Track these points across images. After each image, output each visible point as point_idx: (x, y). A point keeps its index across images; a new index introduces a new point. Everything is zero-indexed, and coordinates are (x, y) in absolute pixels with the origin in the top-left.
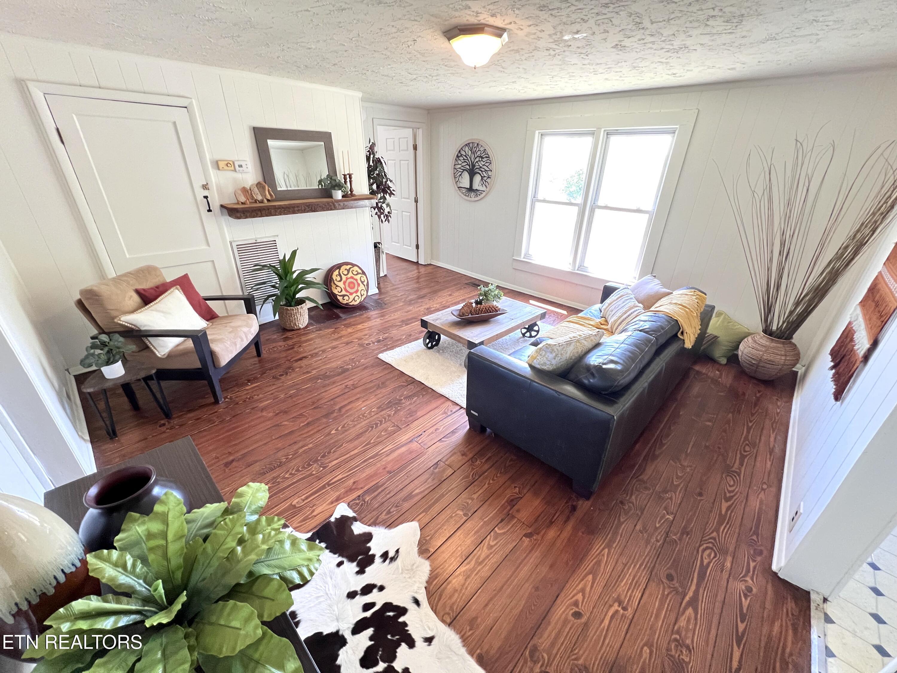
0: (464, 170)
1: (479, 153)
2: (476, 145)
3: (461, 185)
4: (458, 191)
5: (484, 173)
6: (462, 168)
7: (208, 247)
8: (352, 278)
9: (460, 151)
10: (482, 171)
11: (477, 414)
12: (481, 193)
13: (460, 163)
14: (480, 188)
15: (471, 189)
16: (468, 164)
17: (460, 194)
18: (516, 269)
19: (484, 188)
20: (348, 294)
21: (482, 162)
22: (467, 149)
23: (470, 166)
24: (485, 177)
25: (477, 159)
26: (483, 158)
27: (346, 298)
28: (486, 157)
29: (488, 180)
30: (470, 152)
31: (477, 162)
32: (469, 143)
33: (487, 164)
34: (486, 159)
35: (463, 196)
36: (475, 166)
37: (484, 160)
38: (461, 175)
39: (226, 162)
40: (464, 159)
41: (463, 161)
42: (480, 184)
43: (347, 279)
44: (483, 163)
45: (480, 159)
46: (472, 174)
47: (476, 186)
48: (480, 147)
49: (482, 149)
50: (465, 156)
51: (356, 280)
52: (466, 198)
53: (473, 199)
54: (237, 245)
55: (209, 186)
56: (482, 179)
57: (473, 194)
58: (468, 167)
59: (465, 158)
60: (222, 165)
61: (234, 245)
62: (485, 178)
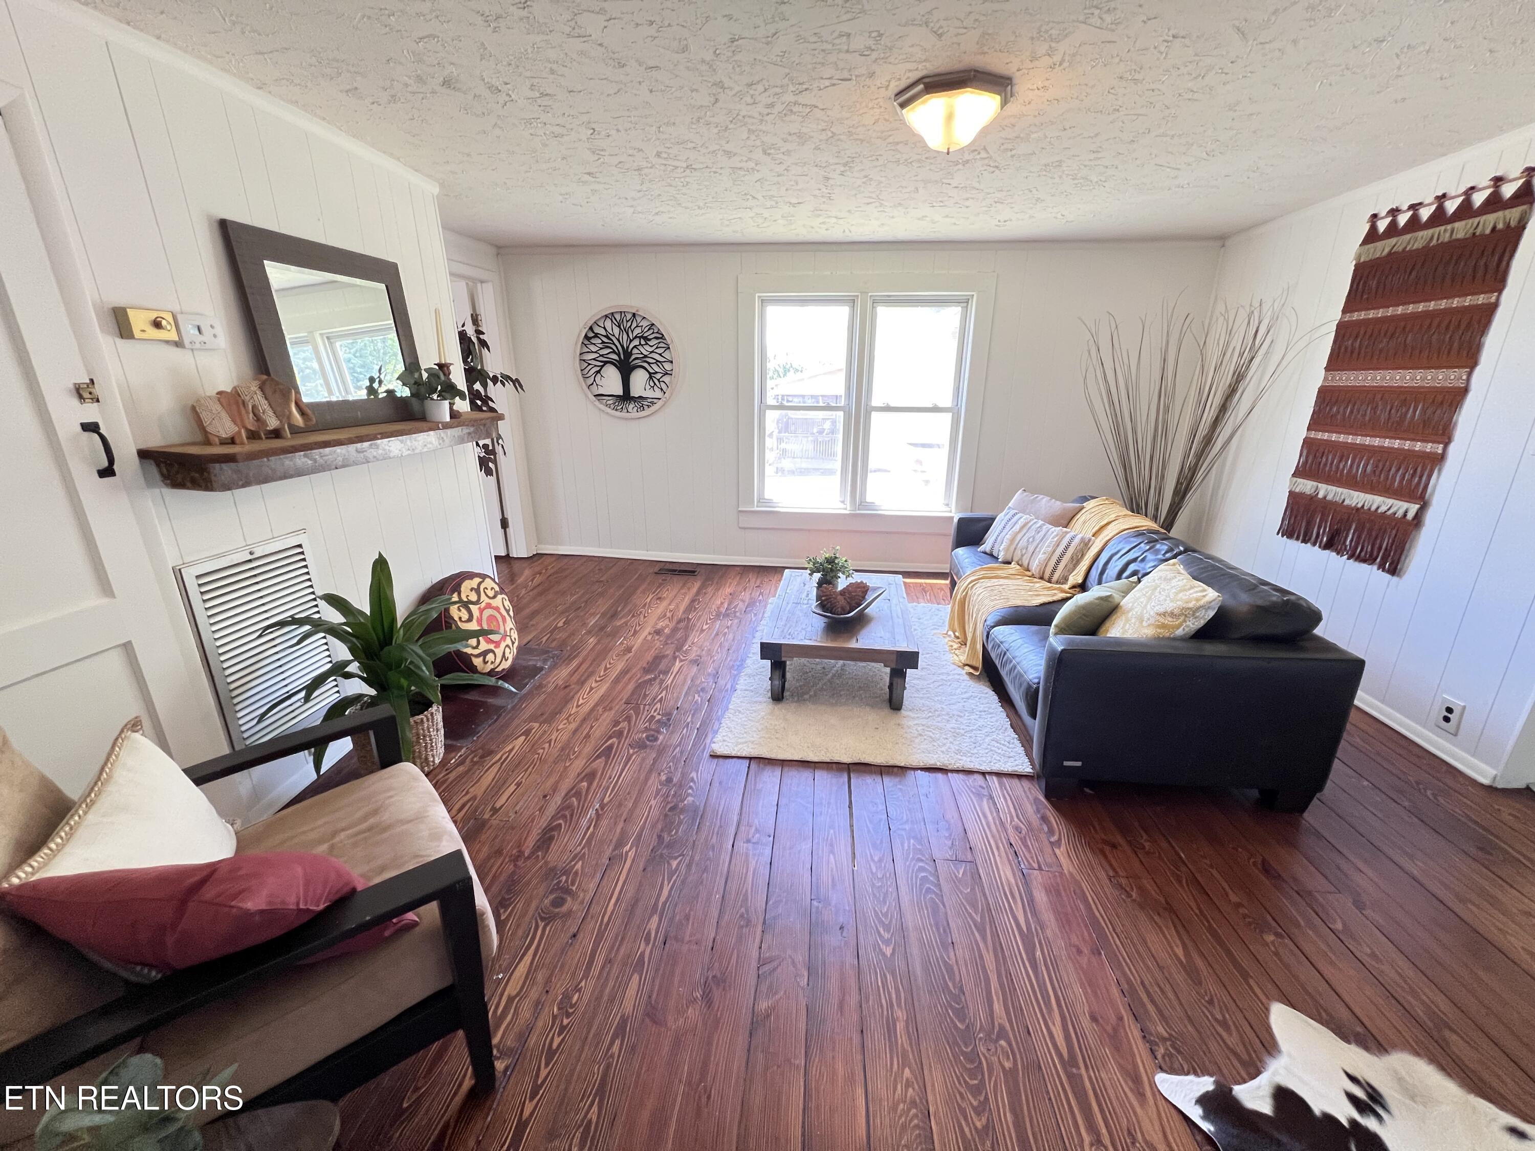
0: (606, 363)
1: (638, 331)
2: (629, 316)
3: (601, 391)
4: (597, 403)
5: (654, 366)
6: (601, 359)
7: (105, 601)
8: (489, 606)
9: (591, 328)
10: (649, 363)
11: (1079, 764)
12: (653, 403)
13: (594, 348)
14: (649, 394)
15: (626, 397)
16: (614, 352)
17: (602, 407)
18: (745, 528)
19: (658, 394)
20: (492, 647)
21: (647, 347)
22: (608, 324)
23: (619, 355)
24: (656, 373)
25: (636, 342)
26: (650, 340)
27: (490, 657)
28: (656, 338)
29: (666, 379)
30: (616, 331)
31: (635, 347)
32: (612, 314)
33: (660, 351)
34: (656, 341)
35: (609, 410)
36: (631, 354)
37: (651, 343)
38: (598, 372)
39: (153, 315)
40: (603, 342)
41: (601, 346)
42: (648, 387)
43: (481, 611)
44: (651, 349)
45: (643, 342)
46: (626, 368)
47: (635, 392)
48: (639, 319)
49: (645, 323)
50: (607, 337)
51: (497, 609)
52: (618, 414)
53: (635, 414)
54: (198, 577)
55: (98, 390)
56: (651, 377)
57: (631, 406)
58: (615, 357)
59: (605, 340)
60: (139, 321)
61: (189, 576)
62: (658, 376)
